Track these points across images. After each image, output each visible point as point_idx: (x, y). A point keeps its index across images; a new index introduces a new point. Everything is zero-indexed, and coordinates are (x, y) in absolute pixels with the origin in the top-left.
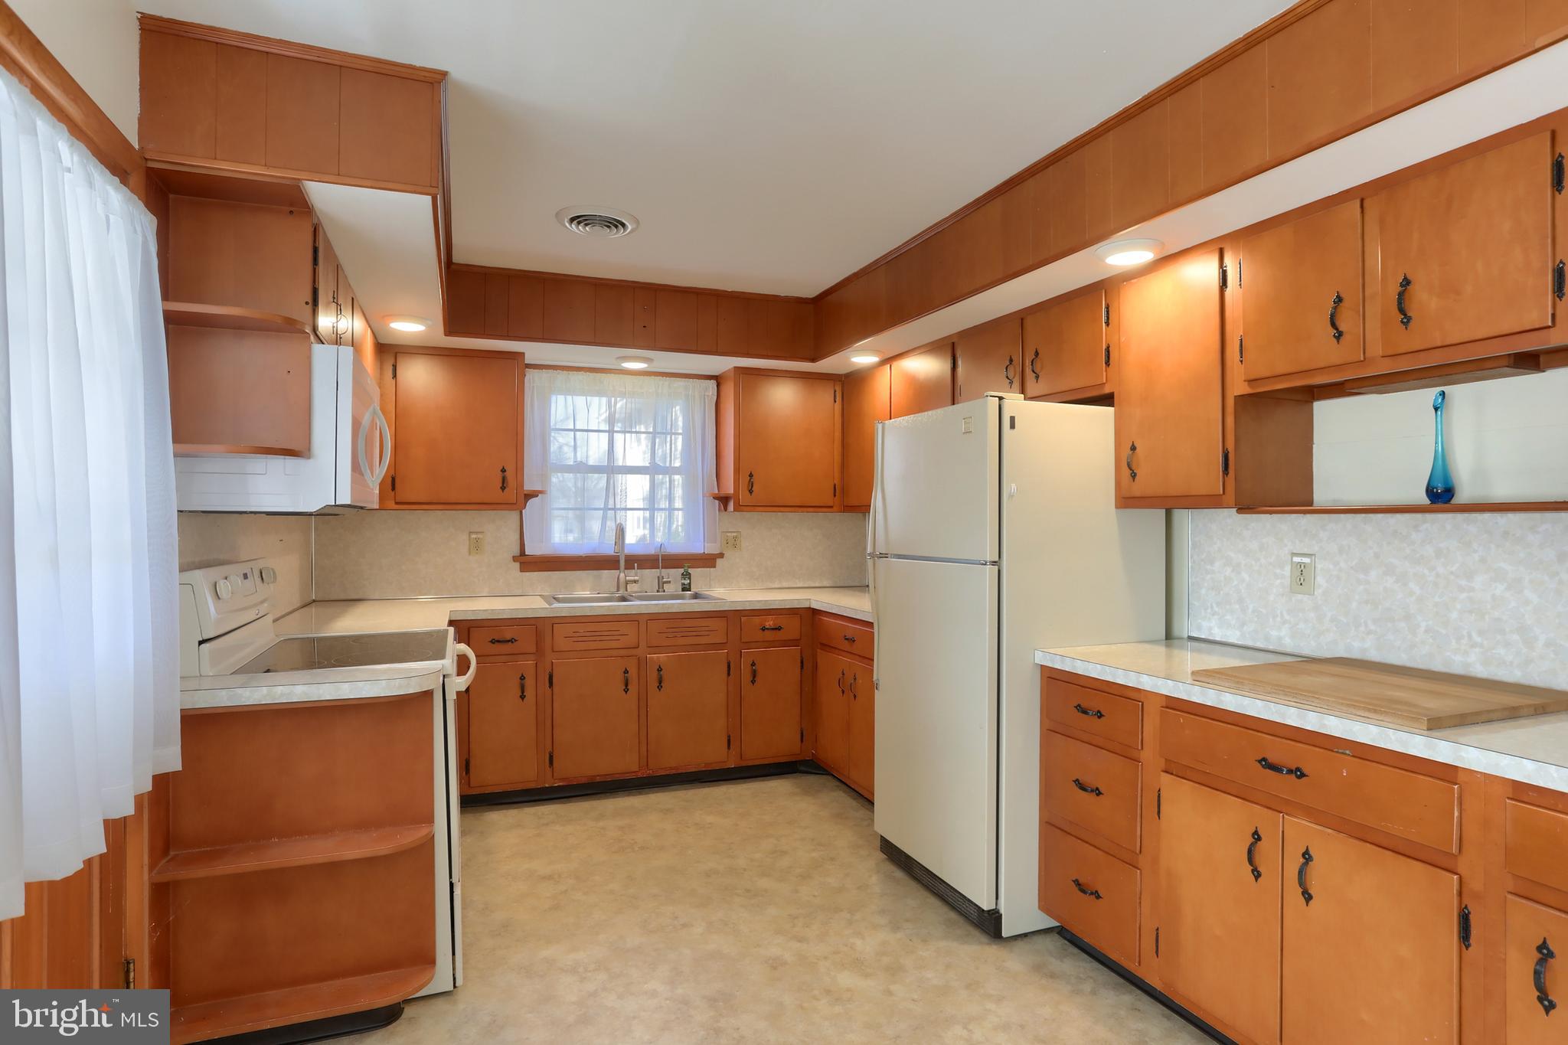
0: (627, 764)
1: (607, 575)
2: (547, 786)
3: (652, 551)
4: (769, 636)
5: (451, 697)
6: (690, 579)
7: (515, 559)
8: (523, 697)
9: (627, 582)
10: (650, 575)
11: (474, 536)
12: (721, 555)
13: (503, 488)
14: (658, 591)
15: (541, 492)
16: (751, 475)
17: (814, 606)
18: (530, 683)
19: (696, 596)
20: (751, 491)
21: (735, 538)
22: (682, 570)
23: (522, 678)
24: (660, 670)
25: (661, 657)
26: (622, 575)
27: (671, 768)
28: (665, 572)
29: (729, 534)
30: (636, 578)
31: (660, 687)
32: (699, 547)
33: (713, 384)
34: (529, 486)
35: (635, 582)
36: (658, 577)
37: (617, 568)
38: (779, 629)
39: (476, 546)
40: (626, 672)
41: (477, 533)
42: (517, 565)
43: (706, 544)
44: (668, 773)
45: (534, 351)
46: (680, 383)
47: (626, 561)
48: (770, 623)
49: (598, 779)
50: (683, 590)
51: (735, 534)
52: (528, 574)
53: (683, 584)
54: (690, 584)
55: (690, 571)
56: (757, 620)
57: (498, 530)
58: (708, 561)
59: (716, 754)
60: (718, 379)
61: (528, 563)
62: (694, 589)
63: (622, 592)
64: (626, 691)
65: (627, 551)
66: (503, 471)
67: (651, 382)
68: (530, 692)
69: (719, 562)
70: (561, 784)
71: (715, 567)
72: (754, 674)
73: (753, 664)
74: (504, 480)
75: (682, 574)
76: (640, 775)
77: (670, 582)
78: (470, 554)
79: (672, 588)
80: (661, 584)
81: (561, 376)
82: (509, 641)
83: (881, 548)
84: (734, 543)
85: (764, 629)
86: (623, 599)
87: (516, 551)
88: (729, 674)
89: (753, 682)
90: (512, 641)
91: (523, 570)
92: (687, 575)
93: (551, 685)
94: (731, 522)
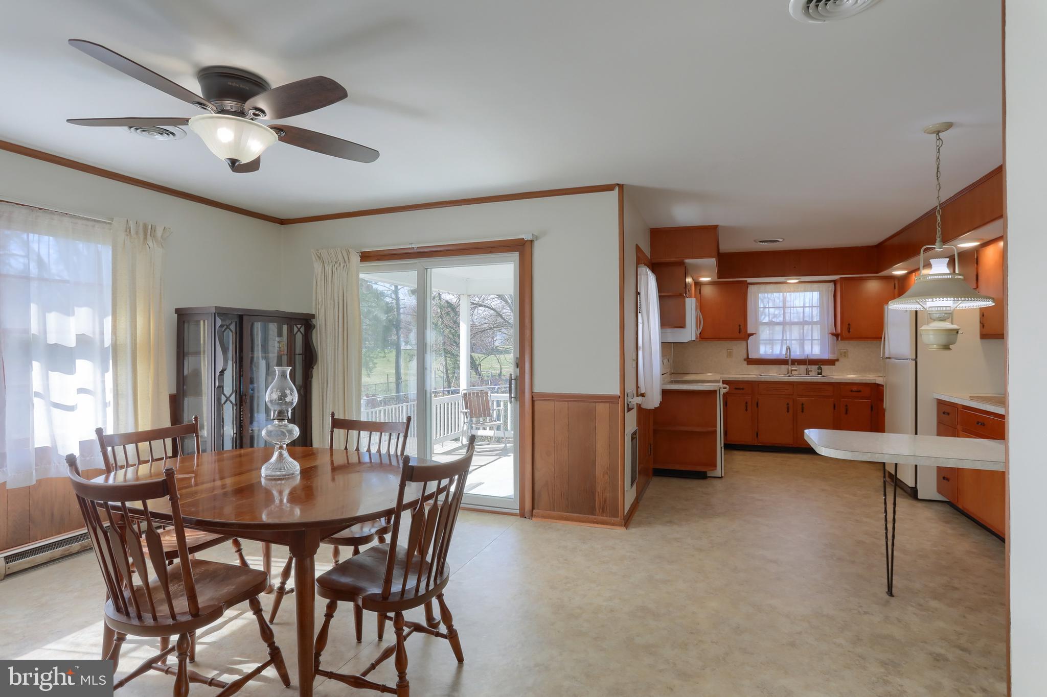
0: (788, 441)
1: (784, 367)
2: (755, 445)
3: (803, 358)
4: (855, 394)
5: (722, 394)
6: (821, 369)
7: (745, 360)
8: (746, 410)
9: (792, 370)
10: (803, 368)
11: (729, 351)
12: (837, 360)
13: (739, 332)
14: (806, 375)
15: (755, 334)
16: (849, 325)
17: (877, 382)
18: (749, 405)
19: (824, 376)
20: (849, 332)
21: (845, 352)
22: (818, 366)
23: (746, 403)
24: (803, 404)
25: (803, 399)
26: (790, 367)
28: (809, 367)
29: (842, 350)
30: (796, 369)
31: (803, 412)
32: (826, 356)
33: (832, 285)
34: (749, 332)
35: (796, 370)
36: (806, 368)
37: (788, 364)
38: (859, 391)
39: (730, 355)
40: (788, 404)
41: (730, 349)
42: (746, 362)
43: (830, 355)
46: (816, 285)
47: (792, 361)
48: (855, 389)
49: (776, 445)
50: (818, 374)
52: (750, 365)
53: (818, 371)
54: (821, 372)
55: (822, 366)
56: (849, 387)
57: (738, 348)
58: (831, 362)
60: (835, 282)
61: (750, 361)
62: (823, 374)
63: (790, 373)
64: (788, 411)
65: (792, 357)
66: (740, 326)
67: (803, 285)
68: (749, 409)
69: (837, 363)
70: (761, 445)
71: (835, 365)
72: (847, 410)
73: (846, 406)
74: (740, 329)
75: (818, 368)
76: (793, 446)
77: (811, 371)
78: (727, 358)
79: (814, 372)
80: (808, 372)
81: (763, 286)
83: (887, 355)
84: (845, 354)
85: (852, 391)
86: (790, 376)
87: (745, 356)
88: (834, 409)
89: (846, 413)
90: (743, 389)
91: (748, 364)
92: (821, 368)
93: (757, 406)
94: (844, 345)
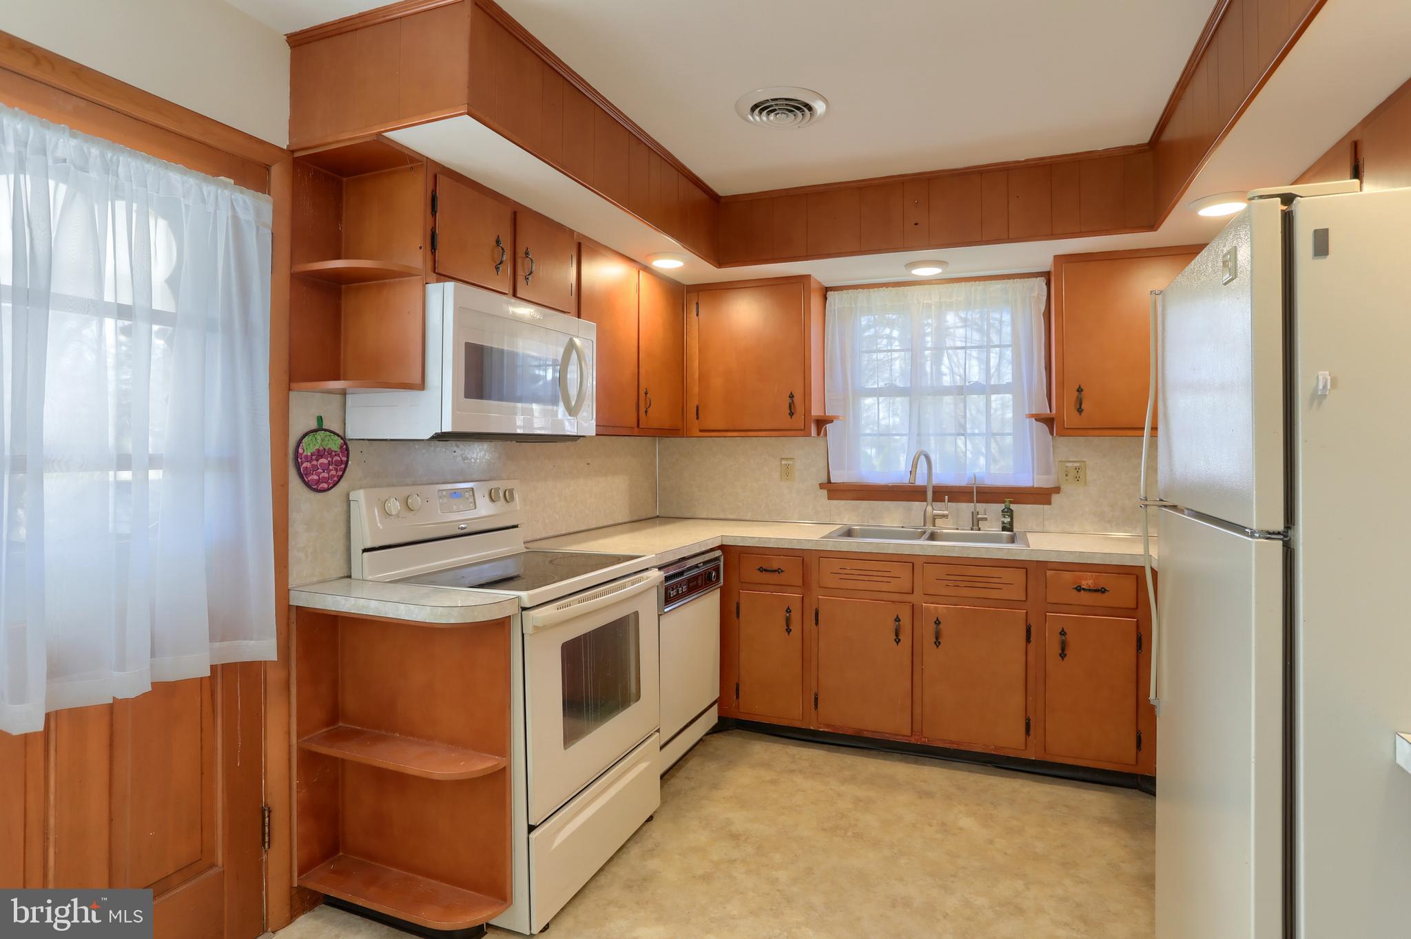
0: (896, 724)
1: (917, 506)
2: (812, 728)
4: (1086, 598)
6: (1012, 517)
7: (822, 486)
9: (934, 518)
10: (965, 508)
11: (783, 463)
12: (1057, 490)
13: (791, 414)
14: (972, 529)
16: (1080, 390)
18: (796, 616)
19: (1016, 541)
20: (1080, 410)
21: (1077, 469)
22: (1002, 506)
23: (789, 611)
24: (938, 622)
25: (940, 607)
26: (930, 508)
27: (952, 742)
28: (981, 507)
29: (1068, 464)
30: (946, 512)
31: (937, 643)
32: (1026, 479)
33: (1042, 283)
34: (821, 412)
35: (945, 517)
36: (973, 512)
37: (925, 500)
38: (1103, 591)
39: (787, 473)
40: (897, 620)
41: (787, 459)
42: (825, 492)
43: (1035, 477)
44: (947, 746)
45: (821, 270)
47: (934, 492)
48: (1087, 582)
49: (869, 733)
51: (1078, 464)
52: (835, 502)
53: (1003, 523)
55: (1013, 507)
56: (1068, 576)
58: (1041, 496)
59: (1009, 738)
60: (1047, 275)
61: (835, 491)
63: (930, 528)
64: (898, 641)
65: (935, 482)
66: (792, 396)
68: (796, 627)
69: (1055, 498)
70: (826, 730)
71: (1050, 504)
72: (1063, 647)
73: (1063, 633)
75: (1003, 511)
77: (986, 519)
78: (781, 480)
79: (992, 527)
80: (976, 522)
82: (776, 571)
84: (1077, 475)
85: (1079, 590)
86: (933, 537)
87: (825, 480)
88: (1028, 642)
89: (1063, 655)
90: (778, 571)
91: (830, 498)
92: (1009, 512)
93: (817, 623)
94: (1071, 449)
